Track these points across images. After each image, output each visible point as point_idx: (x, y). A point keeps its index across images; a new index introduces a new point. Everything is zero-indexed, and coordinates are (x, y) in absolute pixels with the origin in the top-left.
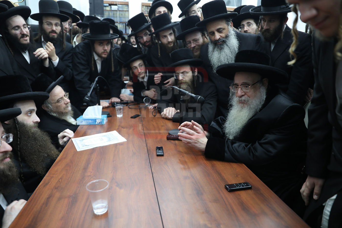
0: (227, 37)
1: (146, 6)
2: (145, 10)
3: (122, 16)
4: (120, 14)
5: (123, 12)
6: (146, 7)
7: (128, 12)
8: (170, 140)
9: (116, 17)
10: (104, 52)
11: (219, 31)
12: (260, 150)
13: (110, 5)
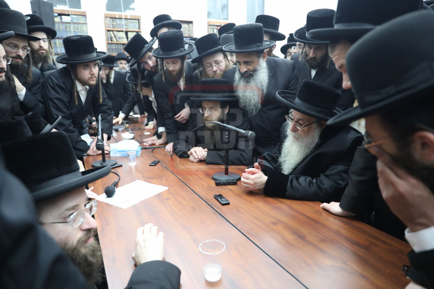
1: (110, 18)
2: (109, 23)
3: (78, 31)
4: (76, 28)
5: (79, 25)
6: (110, 20)
7: (86, 25)
8: (220, 186)
9: (70, 31)
10: (91, 78)
13: (60, 15)
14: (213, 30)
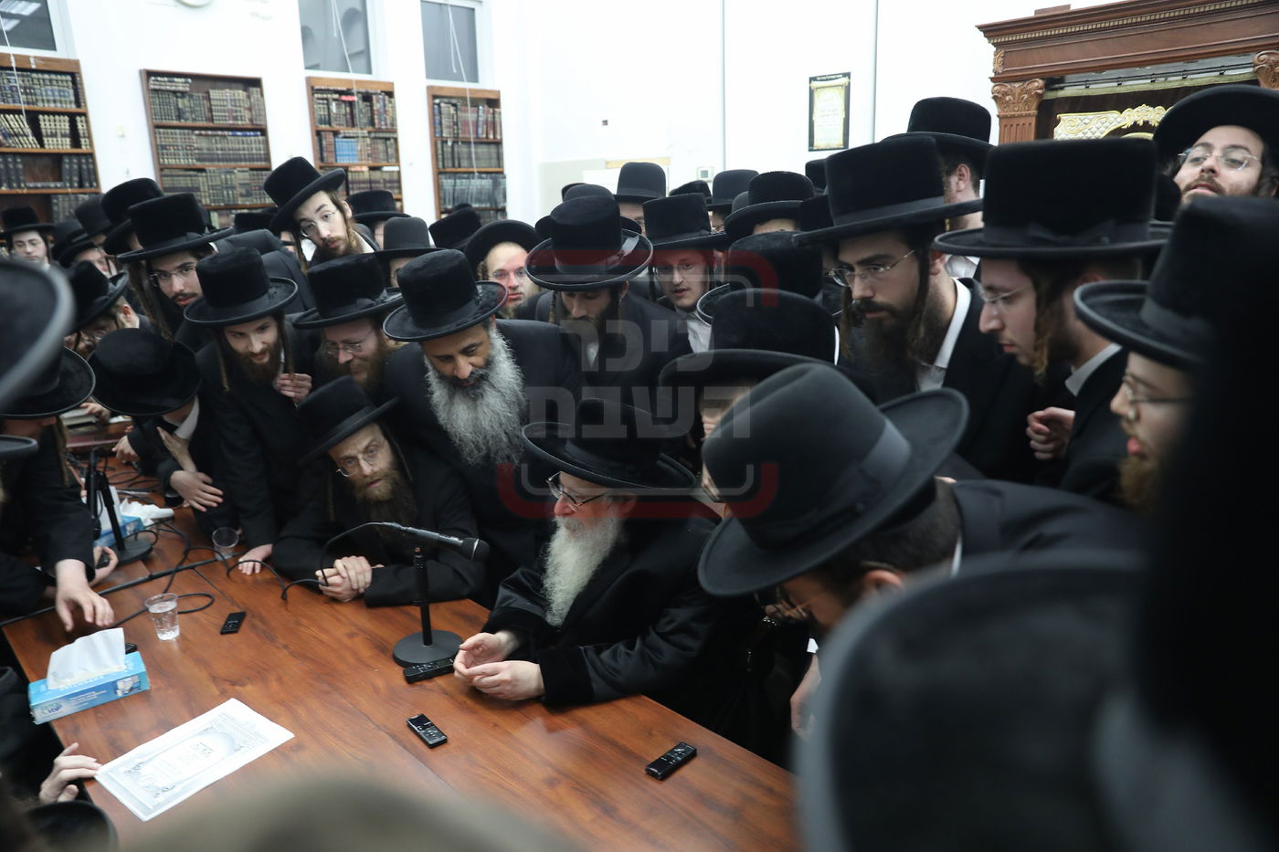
0: (489, 363)
8: (419, 683)
11: (467, 352)
12: (668, 653)
14: (328, 104)
